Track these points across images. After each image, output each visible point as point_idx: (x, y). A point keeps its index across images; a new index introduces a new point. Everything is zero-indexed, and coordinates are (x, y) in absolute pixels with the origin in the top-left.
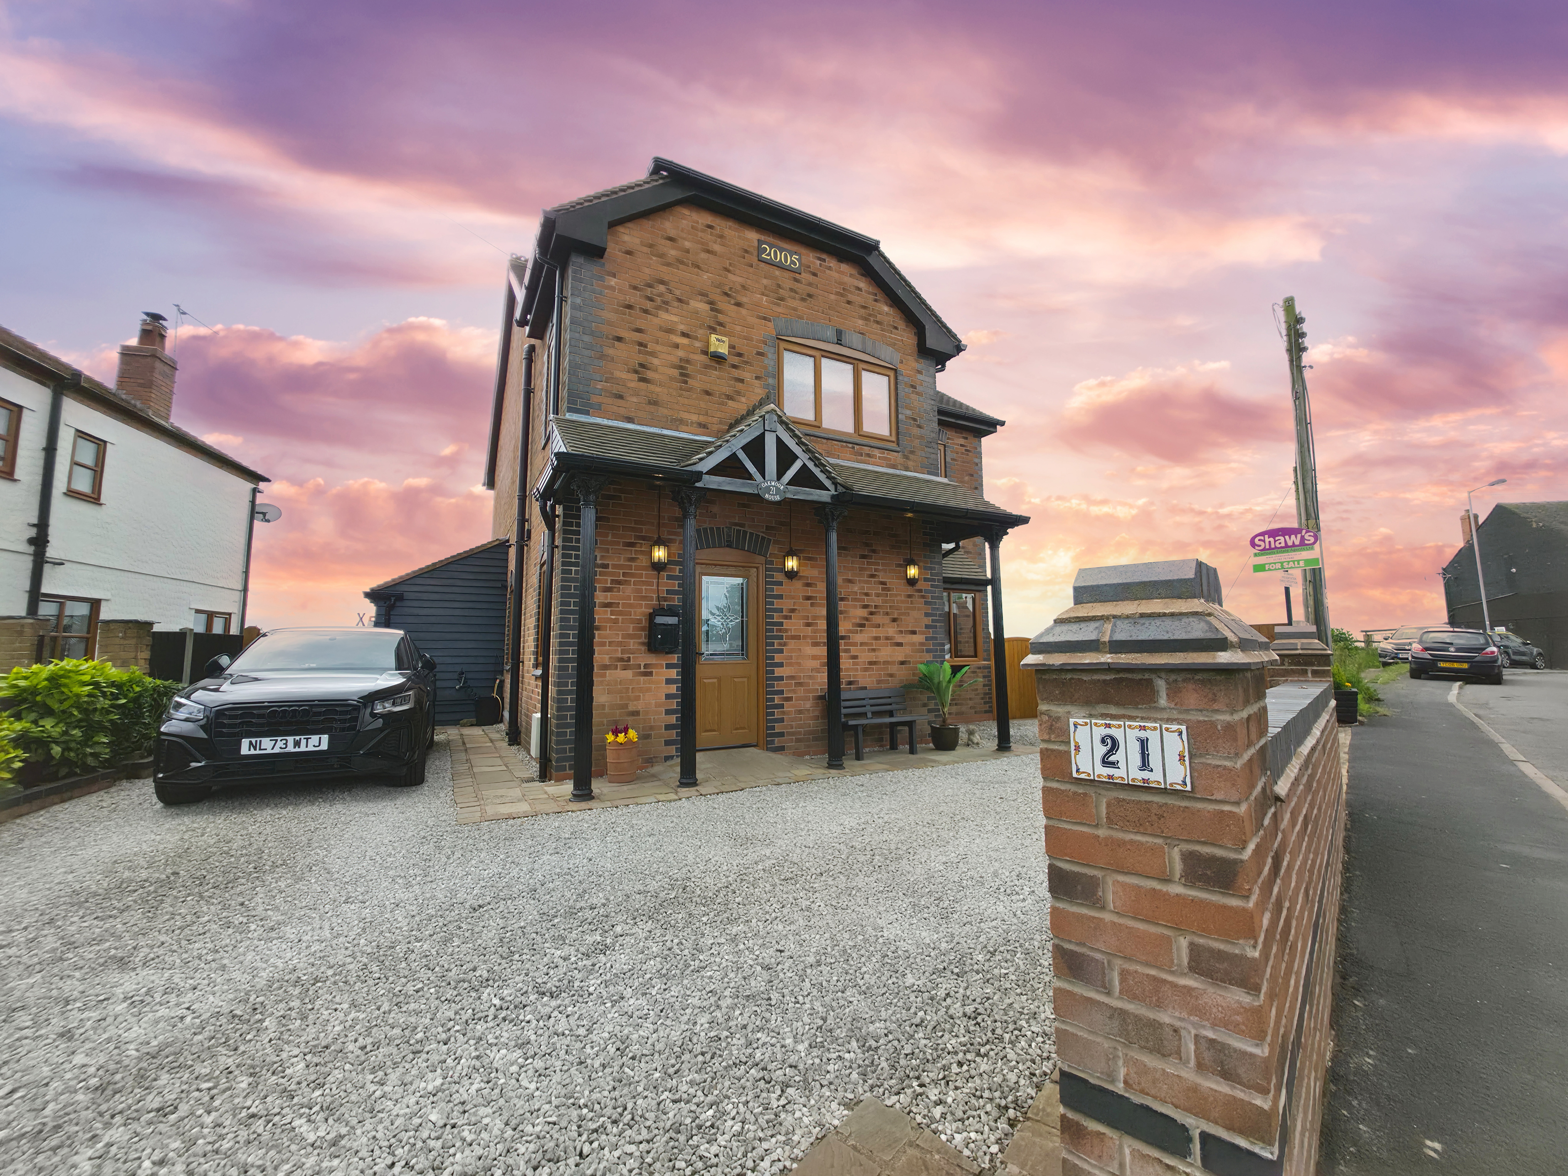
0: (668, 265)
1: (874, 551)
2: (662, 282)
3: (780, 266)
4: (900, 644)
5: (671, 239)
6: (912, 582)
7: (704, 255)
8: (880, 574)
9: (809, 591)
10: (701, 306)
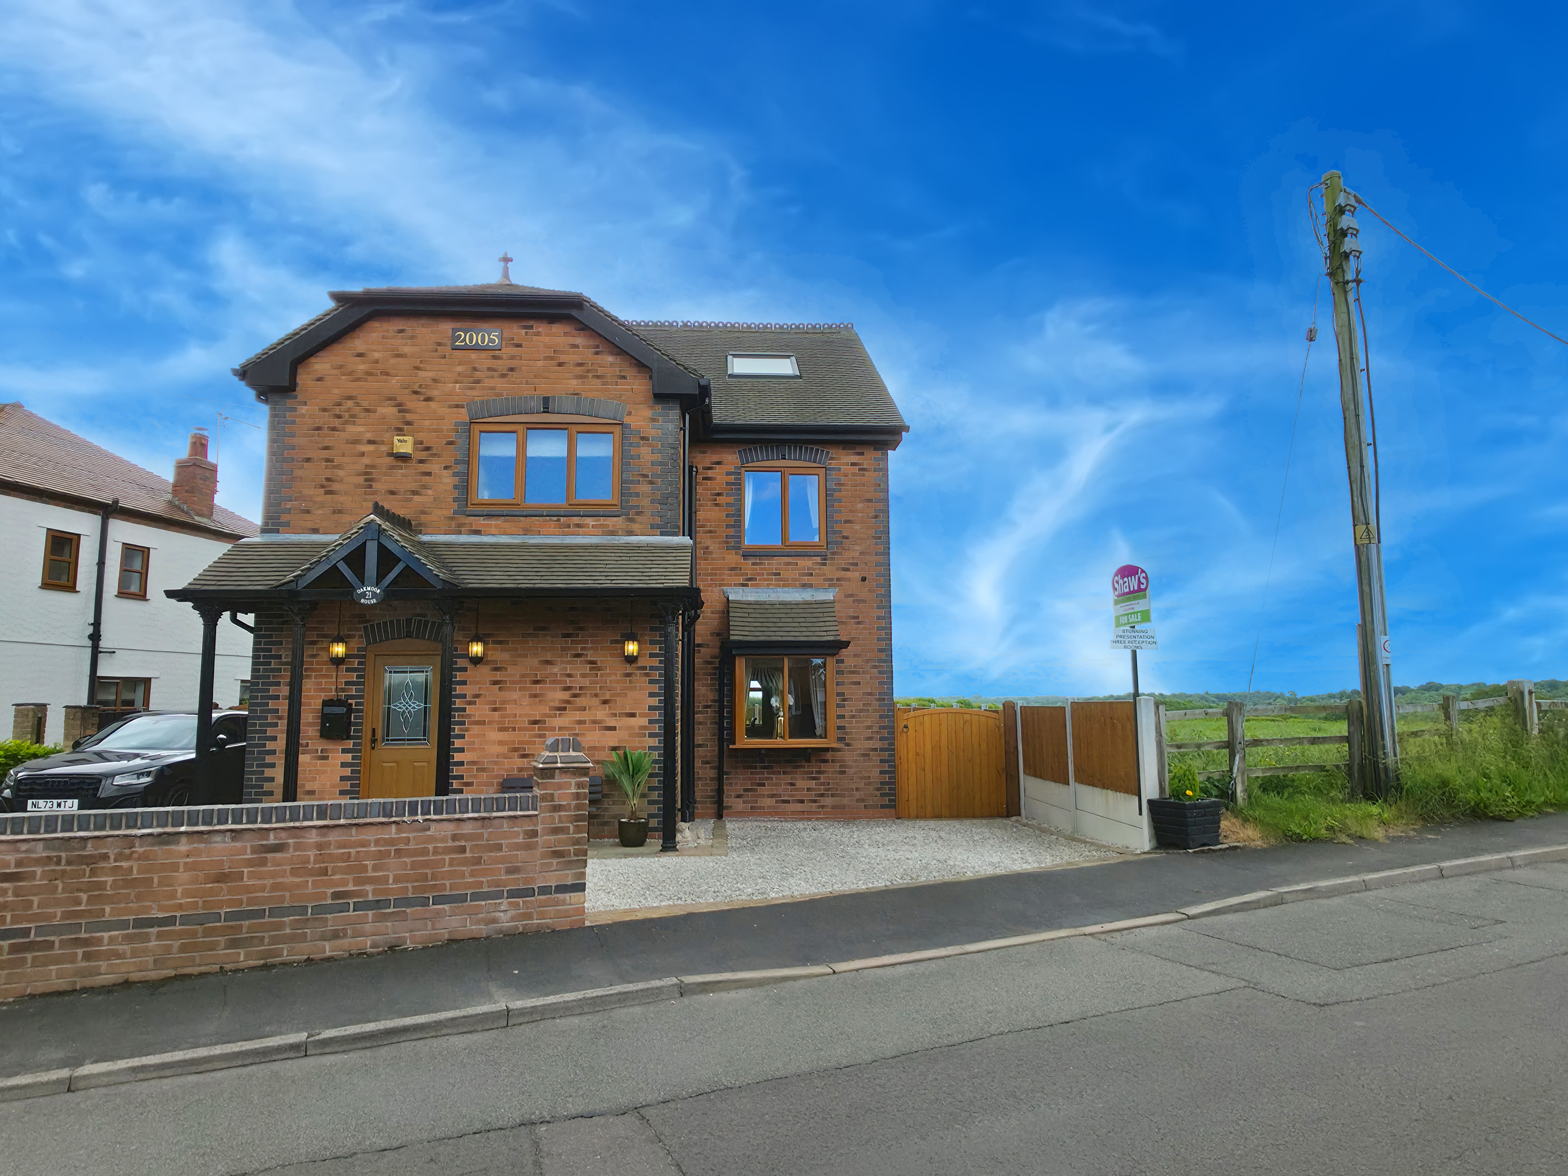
0: (358, 380)
1: (581, 629)
2: (350, 398)
3: (476, 349)
4: (613, 729)
5: (360, 355)
6: (631, 660)
7: (393, 361)
8: (590, 653)
9: (498, 676)
10: (388, 411)
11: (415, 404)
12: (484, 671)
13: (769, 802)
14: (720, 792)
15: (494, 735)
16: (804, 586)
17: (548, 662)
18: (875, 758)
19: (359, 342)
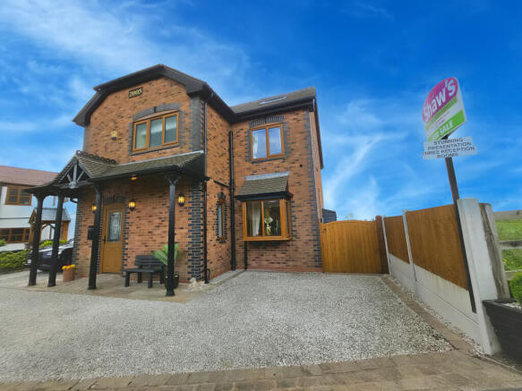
0: (105, 116)
2: (102, 123)
3: (135, 96)
5: (106, 108)
6: (182, 205)
7: (114, 107)
9: (139, 214)
10: (112, 124)
11: (119, 120)
12: (135, 212)
13: (265, 263)
14: (246, 258)
15: (137, 238)
16: (276, 172)
17: (154, 208)
18: (311, 244)
19: (105, 104)
